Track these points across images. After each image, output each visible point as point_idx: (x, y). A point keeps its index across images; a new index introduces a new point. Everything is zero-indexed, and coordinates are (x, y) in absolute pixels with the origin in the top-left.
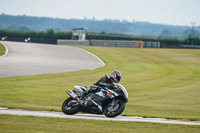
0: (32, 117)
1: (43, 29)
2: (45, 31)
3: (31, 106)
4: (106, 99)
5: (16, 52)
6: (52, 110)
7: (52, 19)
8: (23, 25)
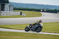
0: (50, 35)
1: (53, 9)
2: (54, 9)
3: (49, 31)
4: (37, 27)
5: (45, 16)
6: (55, 33)
7: (56, 6)
8: (47, 8)
